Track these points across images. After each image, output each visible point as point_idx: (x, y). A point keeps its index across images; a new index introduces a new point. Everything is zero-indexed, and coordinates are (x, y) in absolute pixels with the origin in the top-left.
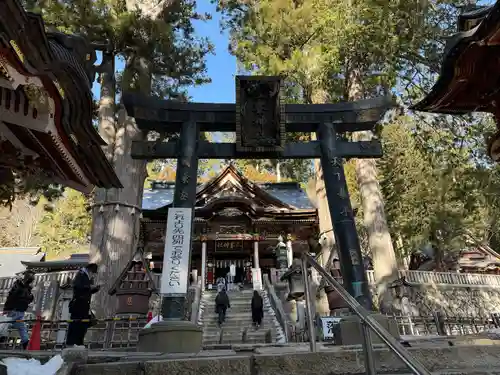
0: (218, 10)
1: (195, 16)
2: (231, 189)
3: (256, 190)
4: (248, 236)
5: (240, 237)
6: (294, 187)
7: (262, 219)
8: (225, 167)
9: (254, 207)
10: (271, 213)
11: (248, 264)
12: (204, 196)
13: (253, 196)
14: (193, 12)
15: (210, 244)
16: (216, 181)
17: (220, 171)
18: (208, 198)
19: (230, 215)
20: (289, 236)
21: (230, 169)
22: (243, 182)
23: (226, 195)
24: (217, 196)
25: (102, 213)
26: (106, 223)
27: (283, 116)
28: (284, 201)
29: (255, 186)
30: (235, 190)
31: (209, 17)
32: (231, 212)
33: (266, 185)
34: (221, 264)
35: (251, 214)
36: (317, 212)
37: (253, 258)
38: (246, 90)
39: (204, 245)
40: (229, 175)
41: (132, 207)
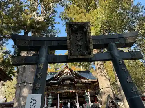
0: (61, 20)
1: (55, 23)
2: (67, 74)
3: (76, 74)
4: (74, 91)
5: (71, 91)
6: (88, 72)
7: (78, 84)
8: (65, 67)
9: (76, 80)
10: (81, 82)
11: (74, 101)
12: (58, 77)
13: (75, 76)
14: (54, 22)
15: (61, 94)
16: (62, 72)
17: (64, 68)
18: (60, 77)
19: (67, 83)
20: (88, 90)
21: (67, 67)
22: (71, 71)
23: (66, 76)
24: (63, 76)
25: (20, 86)
26: (21, 90)
27: (91, 40)
28: (85, 77)
29: (75, 72)
30: (69, 74)
31: (59, 23)
32: (68, 82)
33: (79, 72)
34: (65, 101)
35: (74, 82)
36: (97, 81)
37: (76, 98)
38: (72, 29)
39: (58, 95)
40: (66, 69)
41: (31, 83)
